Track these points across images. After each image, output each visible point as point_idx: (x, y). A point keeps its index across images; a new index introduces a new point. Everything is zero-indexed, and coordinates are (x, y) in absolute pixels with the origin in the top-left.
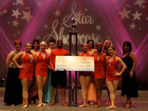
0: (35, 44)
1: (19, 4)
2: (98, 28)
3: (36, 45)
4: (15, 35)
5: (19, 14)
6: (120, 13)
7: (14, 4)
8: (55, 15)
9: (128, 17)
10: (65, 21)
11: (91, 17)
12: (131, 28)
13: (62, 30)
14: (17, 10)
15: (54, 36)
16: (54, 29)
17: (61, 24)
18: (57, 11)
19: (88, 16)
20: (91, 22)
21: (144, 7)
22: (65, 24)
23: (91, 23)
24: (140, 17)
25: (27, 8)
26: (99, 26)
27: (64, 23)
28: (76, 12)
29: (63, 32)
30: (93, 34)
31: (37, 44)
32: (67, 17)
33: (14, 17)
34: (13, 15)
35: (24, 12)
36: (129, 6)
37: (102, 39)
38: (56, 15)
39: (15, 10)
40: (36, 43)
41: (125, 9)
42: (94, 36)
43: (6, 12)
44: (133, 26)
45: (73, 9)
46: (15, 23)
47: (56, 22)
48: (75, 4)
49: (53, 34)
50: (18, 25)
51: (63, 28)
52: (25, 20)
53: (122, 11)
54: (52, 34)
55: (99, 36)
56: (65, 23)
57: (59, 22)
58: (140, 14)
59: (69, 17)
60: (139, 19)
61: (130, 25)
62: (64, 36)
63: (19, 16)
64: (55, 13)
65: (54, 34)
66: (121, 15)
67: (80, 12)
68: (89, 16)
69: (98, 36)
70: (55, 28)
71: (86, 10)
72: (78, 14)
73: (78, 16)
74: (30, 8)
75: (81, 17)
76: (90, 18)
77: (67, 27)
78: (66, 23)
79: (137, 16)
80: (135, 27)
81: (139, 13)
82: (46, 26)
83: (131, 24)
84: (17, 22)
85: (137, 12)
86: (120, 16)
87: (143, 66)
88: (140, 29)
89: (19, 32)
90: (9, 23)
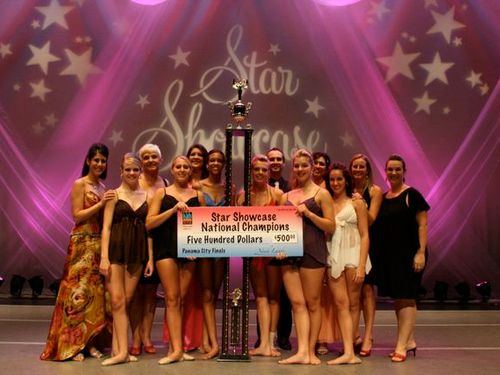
0: (97, 161)
1: (54, 26)
2: (314, 107)
3: (100, 164)
4: (38, 128)
5: (54, 58)
6: (383, 61)
7: (35, 24)
8: (174, 64)
9: (409, 74)
10: (205, 84)
11: (290, 73)
12: (418, 109)
13: (195, 112)
14: (47, 47)
15: (167, 132)
16: (168, 109)
17: (193, 95)
18: (179, 50)
19: (280, 69)
20: (292, 89)
21: (458, 42)
22: (205, 94)
23: (289, 92)
24: (448, 73)
25: (79, 40)
26: (317, 99)
27: (203, 88)
28: (240, 54)
29: (197, 120)
30: (297, 129)
31: (103, 161)
32: (211, 69)
33: (37, 67)
34: (31, 62)
35: (69, 53)
36: (413, 39)
37: (326, 145)
38: (177, 64)
39: (39, 45)
40: (98, 156)
41: (398, 49)
42: (300, 133)
43: (9, 52)
44: (424, 103)
45: (233, 45)
46: (39, 89)
47: (176, 86)
48: (238, 28)
49: (164, 127)
50: (47, 95)
51: (198, 108)
52: (72, 78)
53: (390, 52)
54: (162, 125)
55: (318, 134)
56: (206, 91)
57: (185, 87)
58: (448, 66)
59: (218, 70)
60: (443, 79)
61: (417, 100)
62: (201, 132)
63: (51, 65)
64: (173, 57)
65: (168, 126)
66: (387, 68)
67: (254, 54)
68: (284, 68)
69: (313, 133)
70: (173, 107)
71: (274, 49)
72: (249, 61)
73: (247, 70)
74: (88, 39)
75: (258, 71)
76: (286, 74)
77: (211, 103)
78: (208, 91)
79: (437, 70)
80: (431, 107)
81: (444, 60)
82: (143, 101)
83: (420, 95)
84: (47, 85)
85: (437, 58)
86: (383, 71)
87: (459, 232)
88: (446, 110)
89: (51, 119)
90: (17, 87)
